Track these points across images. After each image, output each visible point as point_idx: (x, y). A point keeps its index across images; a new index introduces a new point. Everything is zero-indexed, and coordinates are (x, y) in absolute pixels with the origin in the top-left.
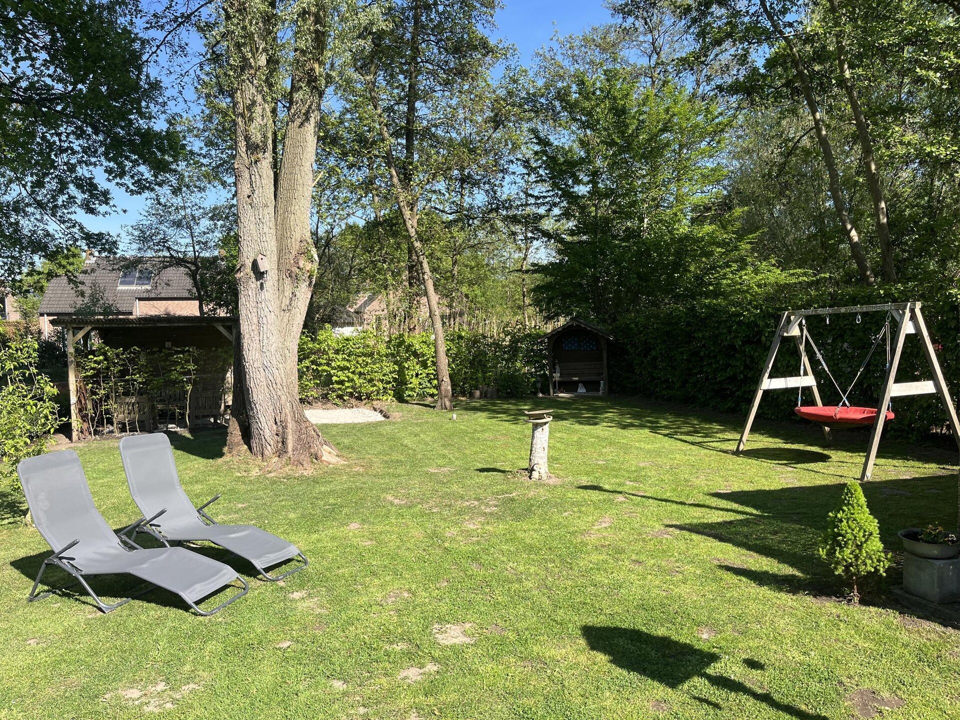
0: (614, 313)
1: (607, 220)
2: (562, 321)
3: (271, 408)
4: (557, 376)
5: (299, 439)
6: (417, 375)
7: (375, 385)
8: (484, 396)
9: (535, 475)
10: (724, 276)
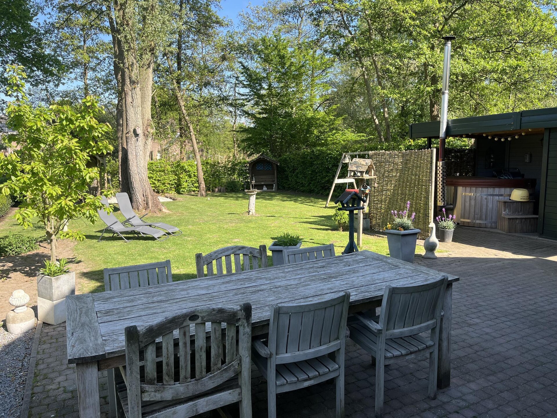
0: (280, 153)
1: (276, 108)
2: (255, 157)
3: (141, 190)
4: (253, 182)
5: (153, 203)
6: (186, 181)
7: (166, 186)
8: (220, 191)
9: (251, 213)
10: (329, 137)
